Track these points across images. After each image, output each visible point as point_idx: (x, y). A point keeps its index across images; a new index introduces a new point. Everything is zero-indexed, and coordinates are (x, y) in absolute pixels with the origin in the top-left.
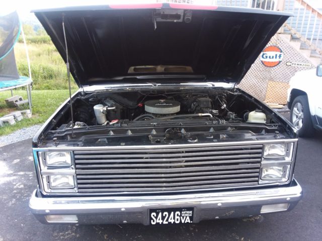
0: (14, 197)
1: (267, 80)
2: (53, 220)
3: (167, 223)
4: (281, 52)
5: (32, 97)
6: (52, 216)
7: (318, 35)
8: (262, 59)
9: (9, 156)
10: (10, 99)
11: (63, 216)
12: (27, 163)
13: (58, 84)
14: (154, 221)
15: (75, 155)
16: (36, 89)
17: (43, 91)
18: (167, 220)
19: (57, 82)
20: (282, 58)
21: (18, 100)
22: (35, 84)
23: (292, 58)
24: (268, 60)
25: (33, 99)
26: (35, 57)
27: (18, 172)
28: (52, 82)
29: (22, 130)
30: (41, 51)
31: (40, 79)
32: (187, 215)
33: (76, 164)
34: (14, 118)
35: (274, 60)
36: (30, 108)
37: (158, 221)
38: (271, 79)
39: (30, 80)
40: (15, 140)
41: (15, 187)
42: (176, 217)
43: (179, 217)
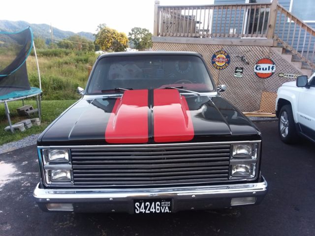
0: (21, 193)
1: (261, 91)
2: (53, 208)
3: (149, 212)
4: (274, 64)
5: (41, 106)
6: (52, 205)
7: (309, 47)
8: (255, 71)
9: (18, 159)
10: (21, 108)
11: (60, 204)
12: (34, 164)
13: (66, 94)
14: (138, 210)
15: (72, 152)
16: (46, 99)
17: (53, 101)
18: (149, 210)
19: (66, 92)
20: (274, 69)
21: (29, 109)
22: (45, 95)
23: (284, 70)
24: (261, 71)
25: (42, 109)
26: (46, 69)
27: (26, 172)
28: (61, 92)
29: (31, 136)
30: (52, 64)
31: (50, 90)
32: (166, 205)
33: (73, 160)
34: (25, 126)
35: (267, 72)
36: (40, 116)
37: (141, 211)
38: (265, 90)
39: (40, 91)
40: (25, 145)
41: (23, 185)
42: (157, 207)
43: (159, 207)
